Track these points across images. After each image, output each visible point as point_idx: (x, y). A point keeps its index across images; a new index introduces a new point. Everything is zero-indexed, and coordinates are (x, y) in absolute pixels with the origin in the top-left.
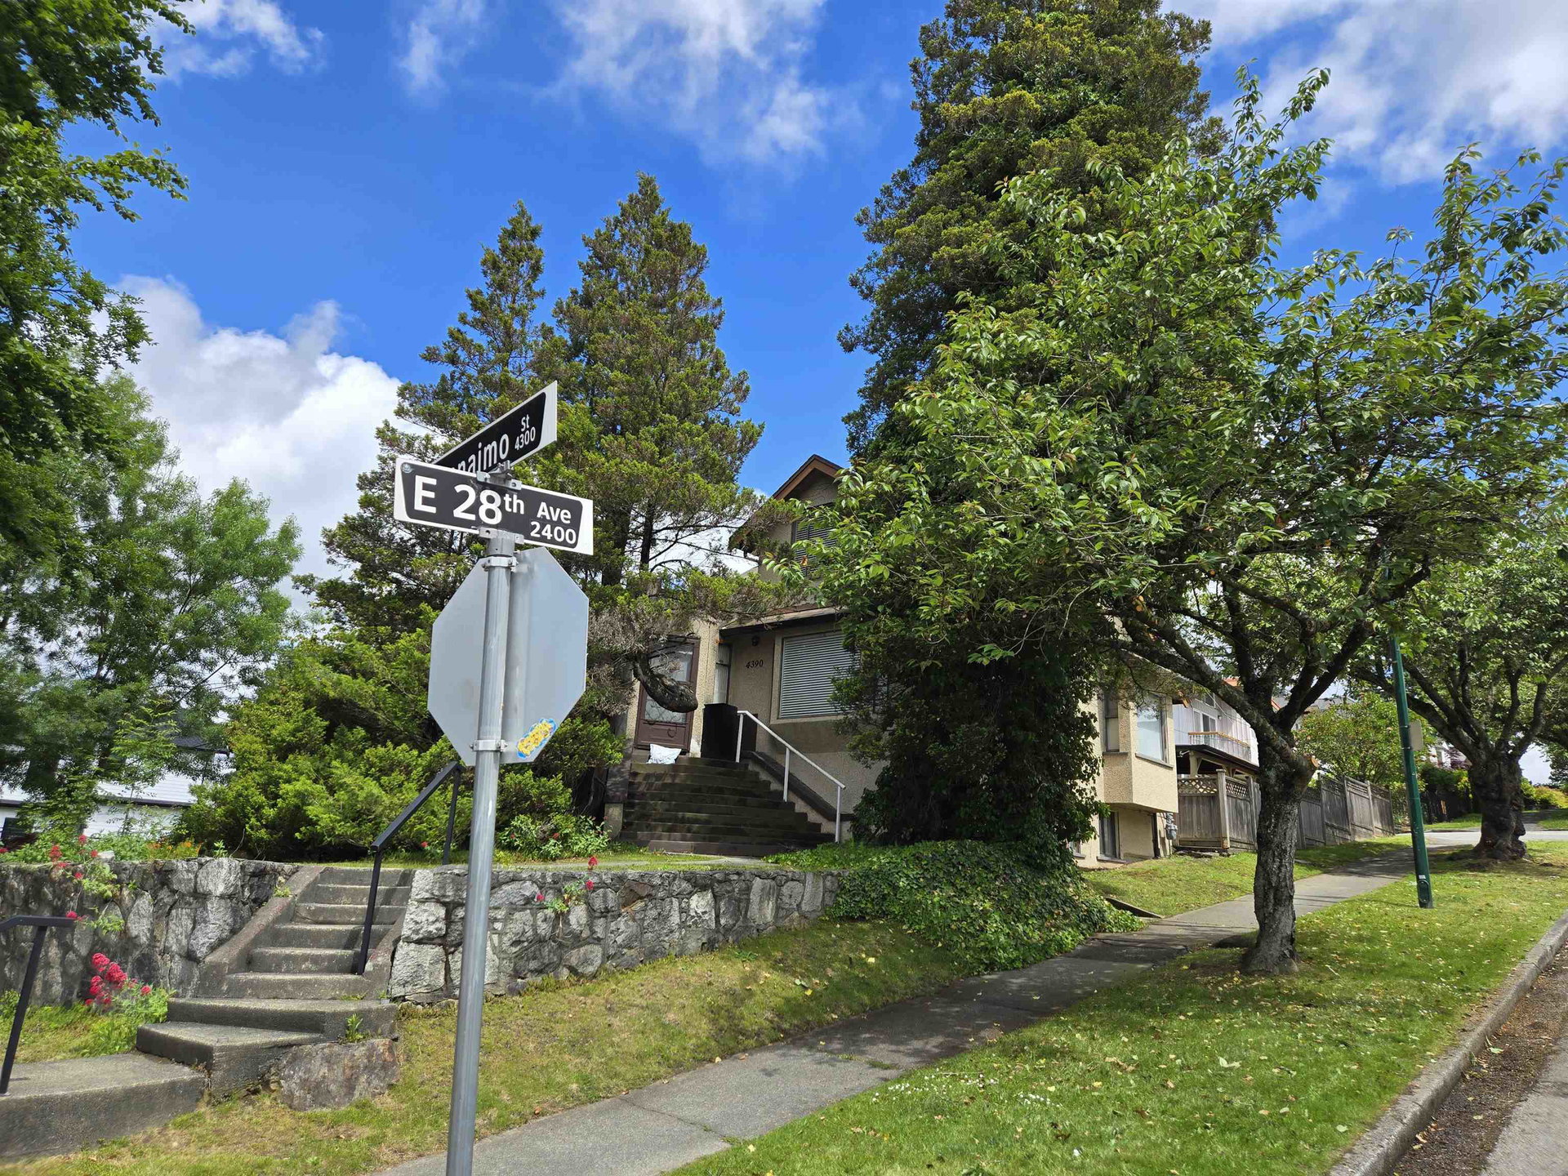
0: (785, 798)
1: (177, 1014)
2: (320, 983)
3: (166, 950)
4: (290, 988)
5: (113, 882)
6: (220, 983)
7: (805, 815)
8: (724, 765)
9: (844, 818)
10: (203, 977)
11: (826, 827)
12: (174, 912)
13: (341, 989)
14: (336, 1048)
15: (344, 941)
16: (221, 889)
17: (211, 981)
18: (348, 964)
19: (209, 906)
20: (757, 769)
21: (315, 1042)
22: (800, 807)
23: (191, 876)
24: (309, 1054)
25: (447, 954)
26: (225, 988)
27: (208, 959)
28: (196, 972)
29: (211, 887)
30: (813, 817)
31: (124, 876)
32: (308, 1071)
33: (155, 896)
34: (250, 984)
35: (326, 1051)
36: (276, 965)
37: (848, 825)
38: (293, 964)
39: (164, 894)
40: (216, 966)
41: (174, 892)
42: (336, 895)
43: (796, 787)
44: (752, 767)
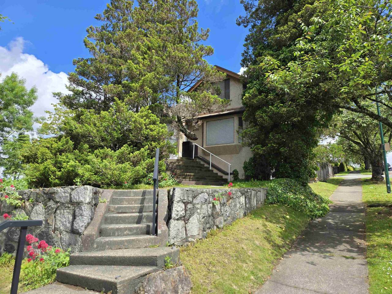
0: (211, 169)
1: (74, 261)
2: (139, 240)
3: (55, 229)
4: (126, 244)
5: (19, 199)
6: (93, 244)
7: (217, 174)
8: (191, 159)
9: (231, 174)
10: (84, 242)
11: (225, 177)
12: (58, 211)
13: (149, 242)
14: (165, 273)
15: (136, 220)
16: (88, 200)
17: (88, 244)
18: (145, 231)
19: (83, 208)
20: (200, 161)
21: (155, 271)
22: (215, 171)
23: (68, 195)
24: (154, 277)
25: (186, 223)
26: (95, 246)
27: (85, 233)
28: (80, 239)
29: (82, 199)
30: (220, 174)
31: (25, 197)
32: (156, 286)
33: (45, 205)
34: (106, 243)
35: (161, 275)
36: (113, 233)
37: (232, 176)
38: (120, 232)
39: (51, 204)
40: (89, 236)
41: (57, 202)
42: (121, 201)
43: (213, 166)
44: (197, 160)
